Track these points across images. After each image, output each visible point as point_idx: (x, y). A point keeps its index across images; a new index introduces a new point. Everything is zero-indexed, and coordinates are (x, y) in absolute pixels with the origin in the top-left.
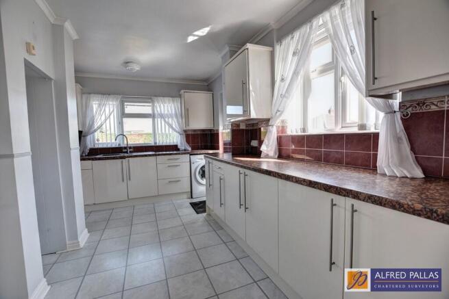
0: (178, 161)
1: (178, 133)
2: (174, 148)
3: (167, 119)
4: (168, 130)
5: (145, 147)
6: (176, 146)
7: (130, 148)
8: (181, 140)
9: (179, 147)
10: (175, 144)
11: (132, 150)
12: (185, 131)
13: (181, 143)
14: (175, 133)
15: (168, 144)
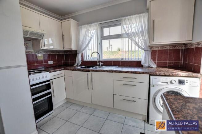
0: (134, 80)
1: (143, 49)
2: (138, 64)
3: (134, 38)
4: (134, 47)
5: (114, 62)
6: (140, 62)
7: (102, 62)
8: (145, 57)
9: (142, 63)
10: (139, 60)
11: (103, 64)
12: (151, 47)
13: (145, 60)
14: (140, 49)
15: (133, 60)
